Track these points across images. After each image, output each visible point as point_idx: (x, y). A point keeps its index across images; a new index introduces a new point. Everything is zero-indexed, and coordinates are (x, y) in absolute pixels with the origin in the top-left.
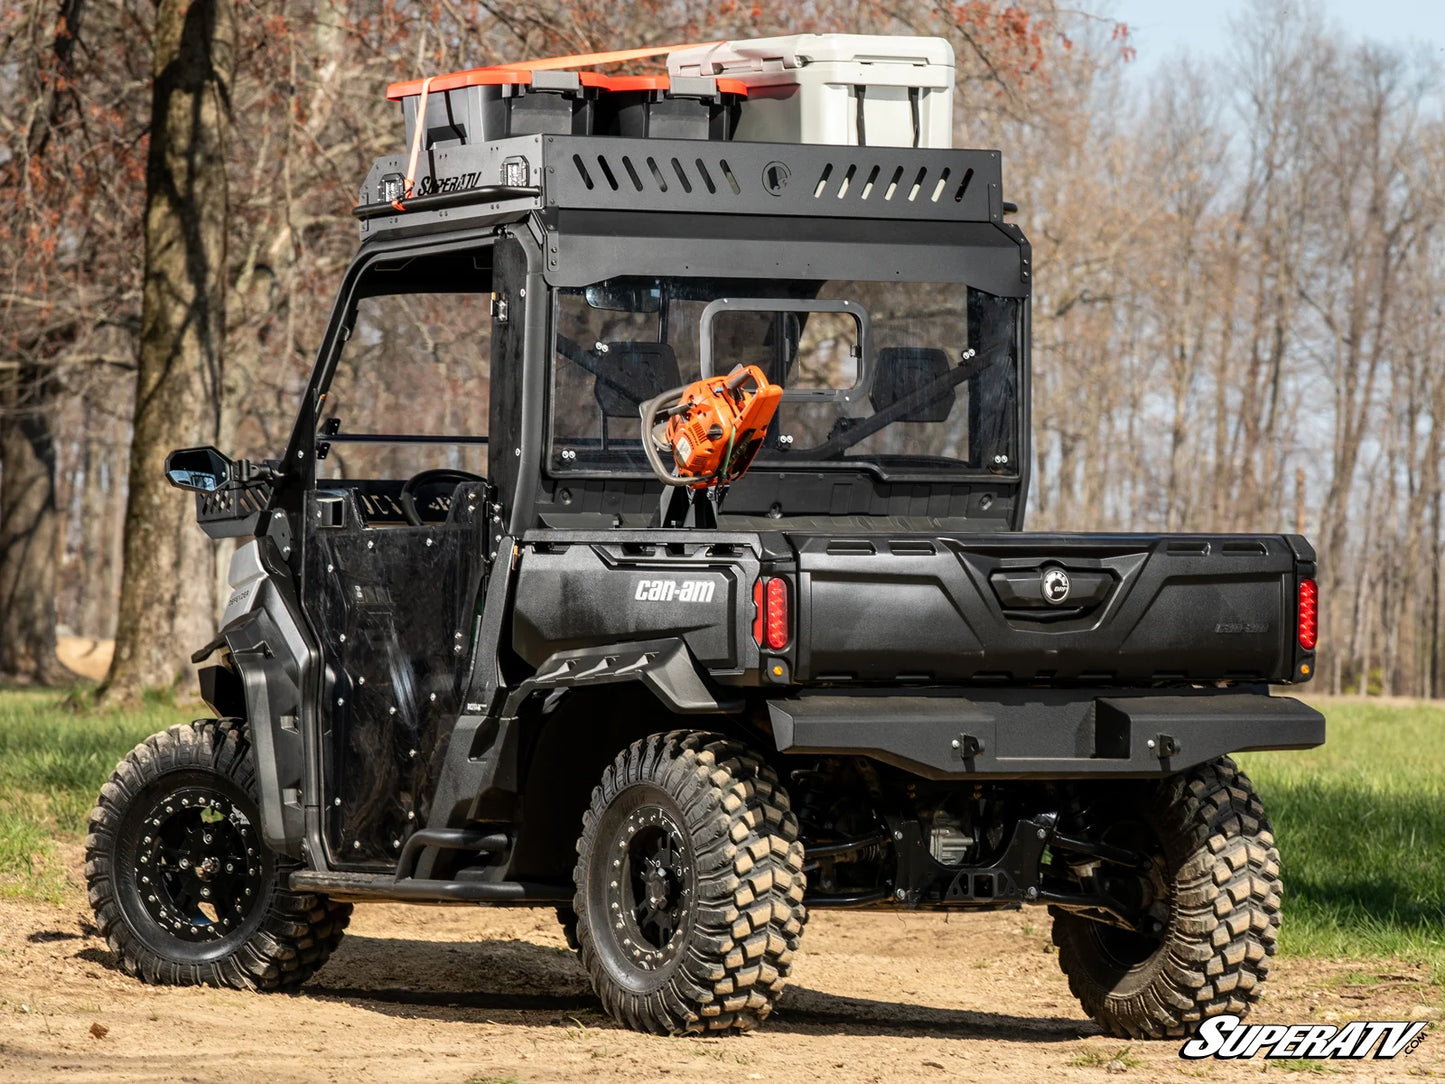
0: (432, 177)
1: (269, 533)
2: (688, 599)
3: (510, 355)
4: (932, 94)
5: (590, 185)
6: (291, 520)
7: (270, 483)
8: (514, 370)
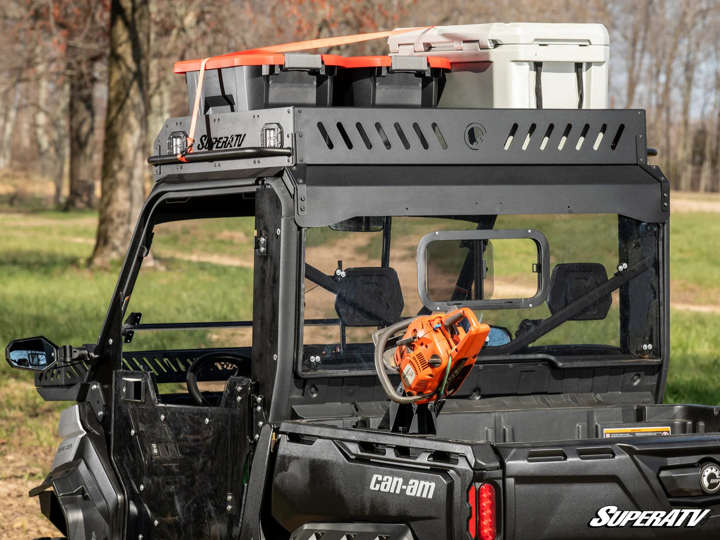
0: (208, 136)
1: (87, 399)
2: (413, 494)
3: (268, 281)
4: (593, 67)
5: (331, 146)
6: (104, 390)
7: (87, 362)
8: (272, 293)
